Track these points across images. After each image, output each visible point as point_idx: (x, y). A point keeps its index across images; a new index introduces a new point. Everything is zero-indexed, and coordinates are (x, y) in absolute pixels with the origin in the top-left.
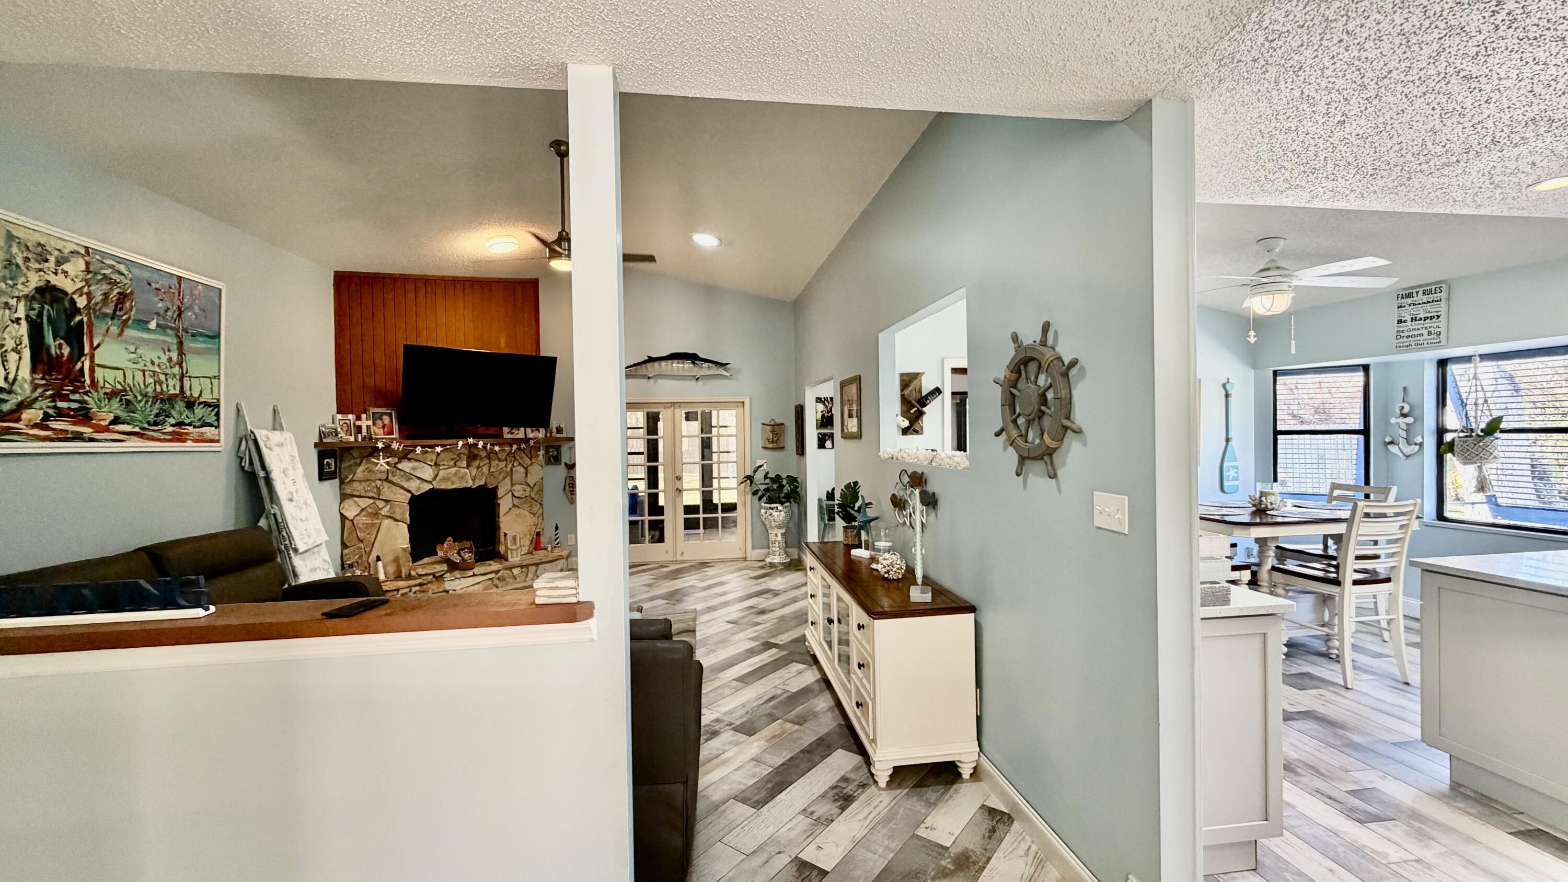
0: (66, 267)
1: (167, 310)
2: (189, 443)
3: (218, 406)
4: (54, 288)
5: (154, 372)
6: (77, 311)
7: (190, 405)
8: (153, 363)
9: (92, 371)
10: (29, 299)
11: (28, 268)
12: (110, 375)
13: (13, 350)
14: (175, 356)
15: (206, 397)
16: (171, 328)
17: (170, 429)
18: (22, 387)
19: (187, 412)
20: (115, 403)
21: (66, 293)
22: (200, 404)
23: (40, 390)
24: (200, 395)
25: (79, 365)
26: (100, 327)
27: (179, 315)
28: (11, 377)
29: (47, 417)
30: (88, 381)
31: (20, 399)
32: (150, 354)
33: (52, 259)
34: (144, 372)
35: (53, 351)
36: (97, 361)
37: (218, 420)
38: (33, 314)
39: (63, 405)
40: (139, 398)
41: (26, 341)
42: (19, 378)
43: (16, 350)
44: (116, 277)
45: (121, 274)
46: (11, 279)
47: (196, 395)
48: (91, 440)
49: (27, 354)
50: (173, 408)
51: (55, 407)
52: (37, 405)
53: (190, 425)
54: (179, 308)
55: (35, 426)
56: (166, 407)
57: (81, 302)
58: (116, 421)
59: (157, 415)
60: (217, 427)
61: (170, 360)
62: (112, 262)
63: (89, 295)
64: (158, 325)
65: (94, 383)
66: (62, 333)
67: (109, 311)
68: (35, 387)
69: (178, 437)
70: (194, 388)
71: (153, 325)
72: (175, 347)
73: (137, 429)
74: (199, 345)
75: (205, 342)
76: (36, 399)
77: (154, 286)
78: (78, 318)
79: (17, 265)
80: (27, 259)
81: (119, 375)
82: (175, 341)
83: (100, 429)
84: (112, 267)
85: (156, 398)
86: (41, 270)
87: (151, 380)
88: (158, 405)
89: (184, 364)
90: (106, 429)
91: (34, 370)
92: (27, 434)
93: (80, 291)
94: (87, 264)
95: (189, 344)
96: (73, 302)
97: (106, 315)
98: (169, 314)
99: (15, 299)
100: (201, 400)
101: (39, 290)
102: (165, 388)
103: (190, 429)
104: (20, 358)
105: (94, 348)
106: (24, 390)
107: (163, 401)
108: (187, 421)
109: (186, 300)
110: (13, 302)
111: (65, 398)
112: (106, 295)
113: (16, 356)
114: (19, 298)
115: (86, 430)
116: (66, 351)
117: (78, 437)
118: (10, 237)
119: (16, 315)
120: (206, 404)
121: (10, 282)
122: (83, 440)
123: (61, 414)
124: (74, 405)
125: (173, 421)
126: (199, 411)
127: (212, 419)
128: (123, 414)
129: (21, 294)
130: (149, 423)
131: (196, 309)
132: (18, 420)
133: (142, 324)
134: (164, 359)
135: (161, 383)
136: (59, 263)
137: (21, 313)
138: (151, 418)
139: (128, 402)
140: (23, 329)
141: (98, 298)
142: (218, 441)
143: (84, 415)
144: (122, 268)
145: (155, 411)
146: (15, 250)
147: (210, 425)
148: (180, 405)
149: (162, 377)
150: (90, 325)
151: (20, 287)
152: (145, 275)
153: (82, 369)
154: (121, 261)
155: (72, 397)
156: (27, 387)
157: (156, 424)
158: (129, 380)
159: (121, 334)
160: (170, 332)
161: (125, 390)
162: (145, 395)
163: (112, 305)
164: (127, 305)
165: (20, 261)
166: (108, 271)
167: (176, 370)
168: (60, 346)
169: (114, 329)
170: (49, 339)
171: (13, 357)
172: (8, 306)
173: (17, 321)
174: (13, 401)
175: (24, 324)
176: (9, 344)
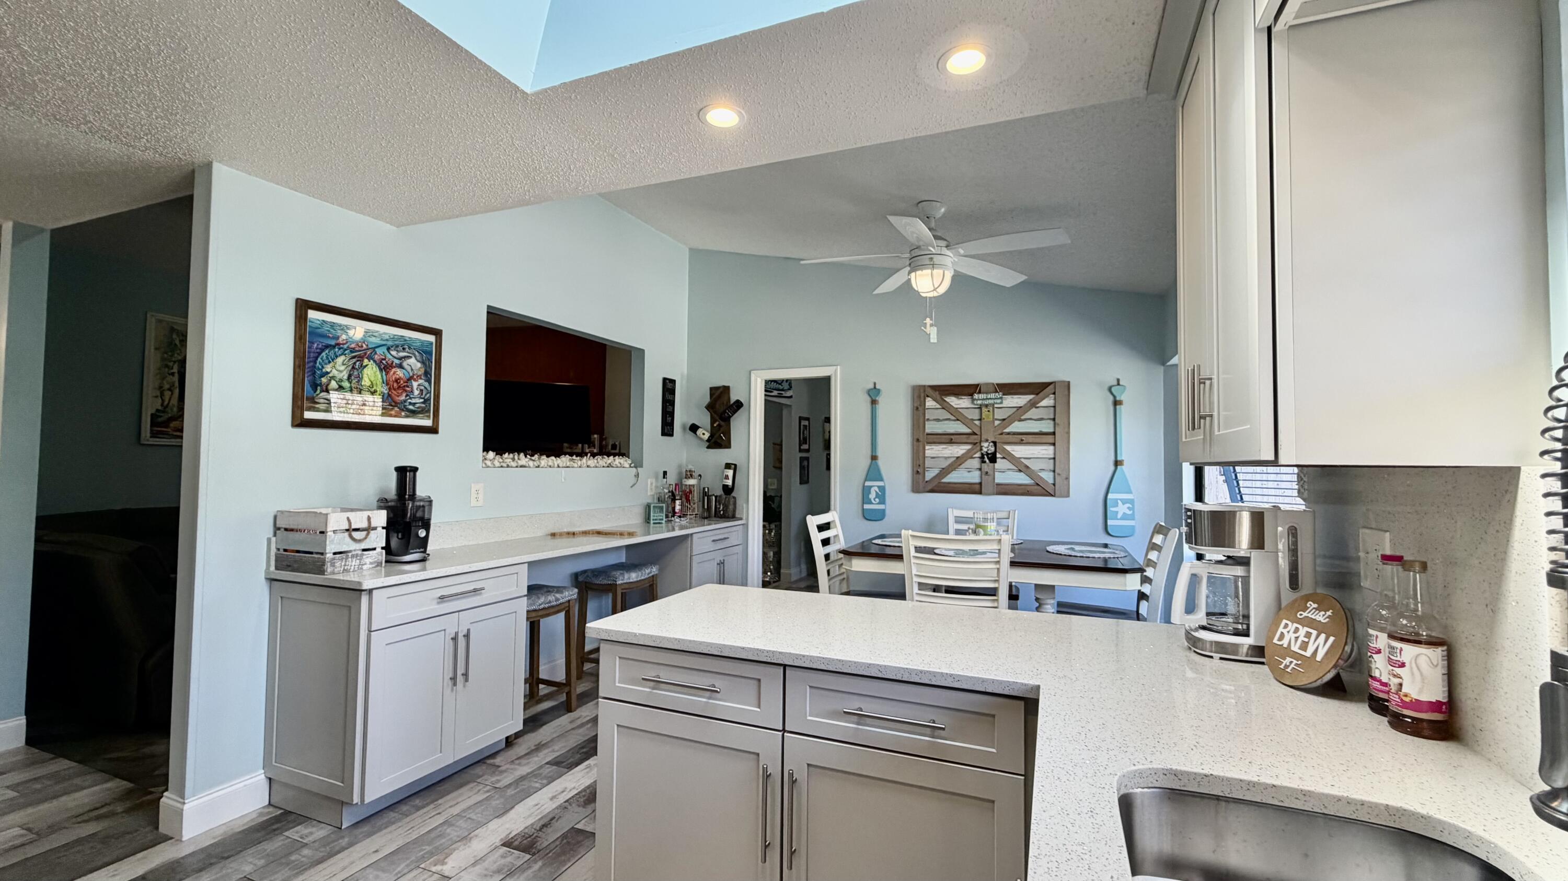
18: (172, 410)
28: (166, 403)
31: (170, 415)
41: (177, 384)
42: (171, 404)
43: (169, 389)
46: (171, 351)
79: (176, 344)
92: (172, 435)
99: (172, 363)
104: (172, 394)
110: (171, 364)
113: (170, 393)
114: (175, 362)
119: (172, 371)
129: (176, 359)
132: (167, 427)
137: (175, 370)
140: (176, 378)
146: (174, 336)
151: (176, 356)
156: (175, 409)
165: (177, 342)
171: (167, 394)
172: (167, 366)
173: (173, 374)
174: (165, 417)
175: (176, 375)
176: (166, 386)
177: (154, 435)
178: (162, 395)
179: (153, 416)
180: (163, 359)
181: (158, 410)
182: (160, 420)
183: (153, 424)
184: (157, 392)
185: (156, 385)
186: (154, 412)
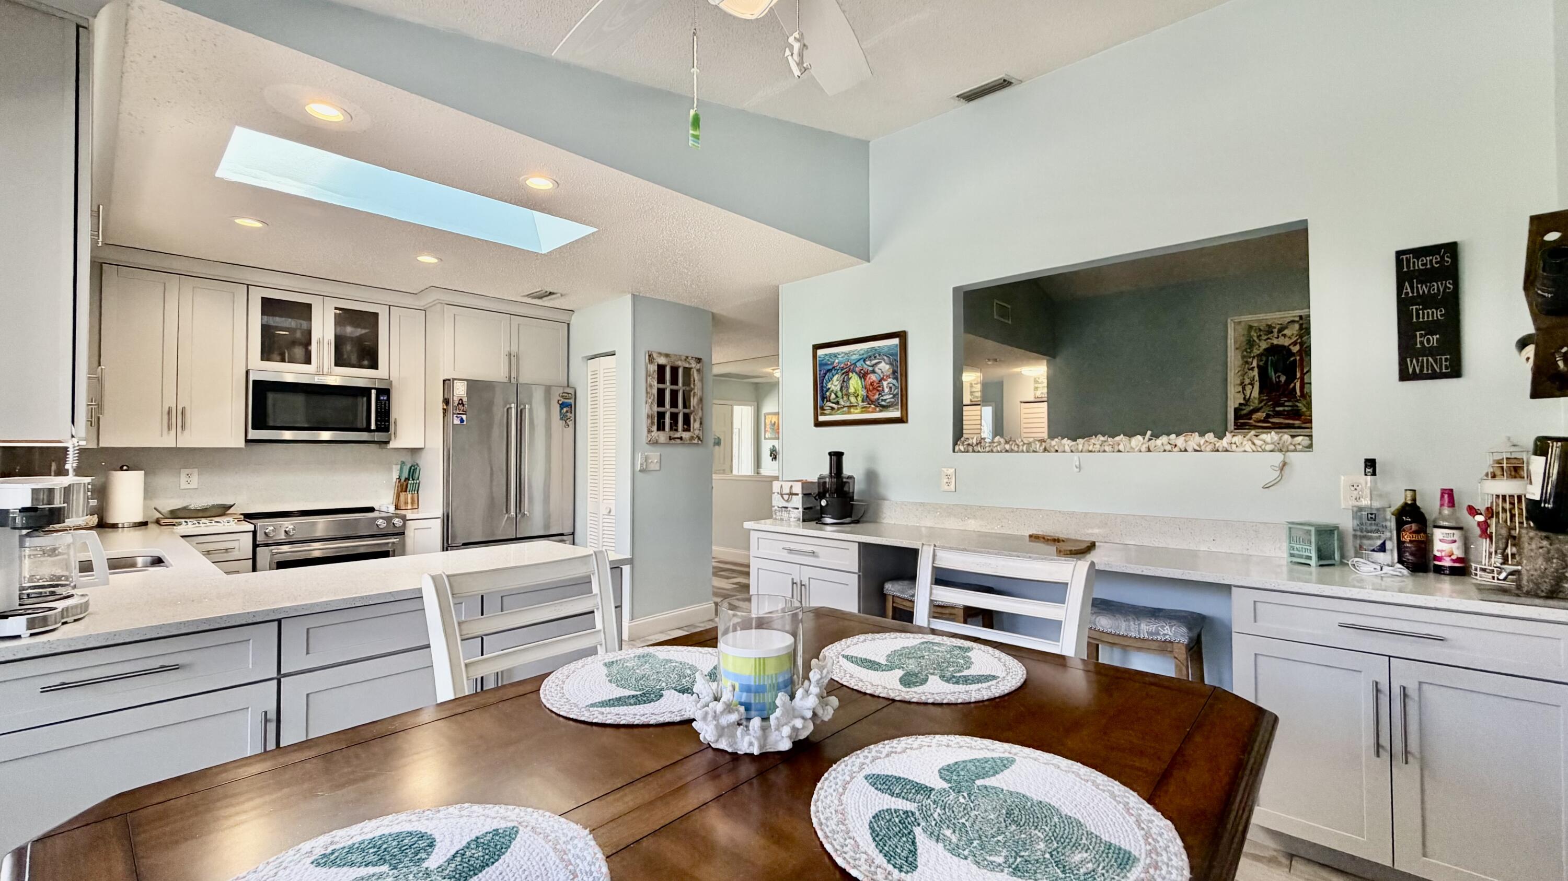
0: (1285, 332)
4: (1277, 346)
6: (1292, 355)
9: (1303, 387)
10: (1260, 356)
11: (1260, 340)
13: (1249, 384)
18: (1253, 402)
21: (1284, 347)
23: (1264, 402)
25: (1292, 385)
28: (1247, 397)
29: (1268, 416)
30: (1298, 393)
31: (1252, 408)
33: (1276, 330)
35: (1274, 380)
36: (1307, 381)
38: (1261, 363)
39: (1279, 409)
41: (1257, 378)
42: (1252, 397)
43: (1251, 384)
48: (1300, 428)
49: (1257, 384)
51: (1274, 411)
52: (1263, 410)
55: (1262, 421)
57: (1295, 349)
63: (1302, 343)
65: (1303, 395)
66: (1281, 370)
68: (1260, 402)
76: (1262, 407)
78: (1292, 359)
79: (1254, 341)
80: (1259, 337)
86: (1269, 338)
91: (1260, 393)
92: (1255, 425)
93: (1295, 344)
94: (1301, 325)
96: (1289, 350)
99: (1251, 358)
101: (1266, 350)
104: (1253, 387)
105: (1304, 374)
106: (1255, 403)
110: (1250, 360)
111: (1282, 405)
113: (1250, 387)
114: (1254, 357)
115: (1297, 422)
116: (1283, 379)
117: (1290, 426)
118: (1251, 327)
119: (1252, 366)
121: (1249, 350)
122: (1295, 428)
123: (1278, 414)
124: (1288, 408)
129: (1255, 355)
132: (1250, 419)
136: (1280, 331)
137: (1255, 364)
140: (1256, 373)
143: (1295, 414)
150: (1302, 360)
151: (1255, 351)
153: (1294, 387)
155: (1287, 404)
156: (1256, 401)
165: (1255, 338)
168: (1279, 377)
170: (1272, 374)
171: (1249, 388)
172: (1247, 362)
173: (1252, 369)
174: (1248, 409)
175: (1256, 370)
176: (1247, 381)
177: (1239, 426)
178: (1244, 389)
179: (1236, 410)
180: (1243, 357)
181: (1241, 404)
182: (1244, 412)
184: (1240, 389)
185: (1238, 382)
186: (1237, 406)
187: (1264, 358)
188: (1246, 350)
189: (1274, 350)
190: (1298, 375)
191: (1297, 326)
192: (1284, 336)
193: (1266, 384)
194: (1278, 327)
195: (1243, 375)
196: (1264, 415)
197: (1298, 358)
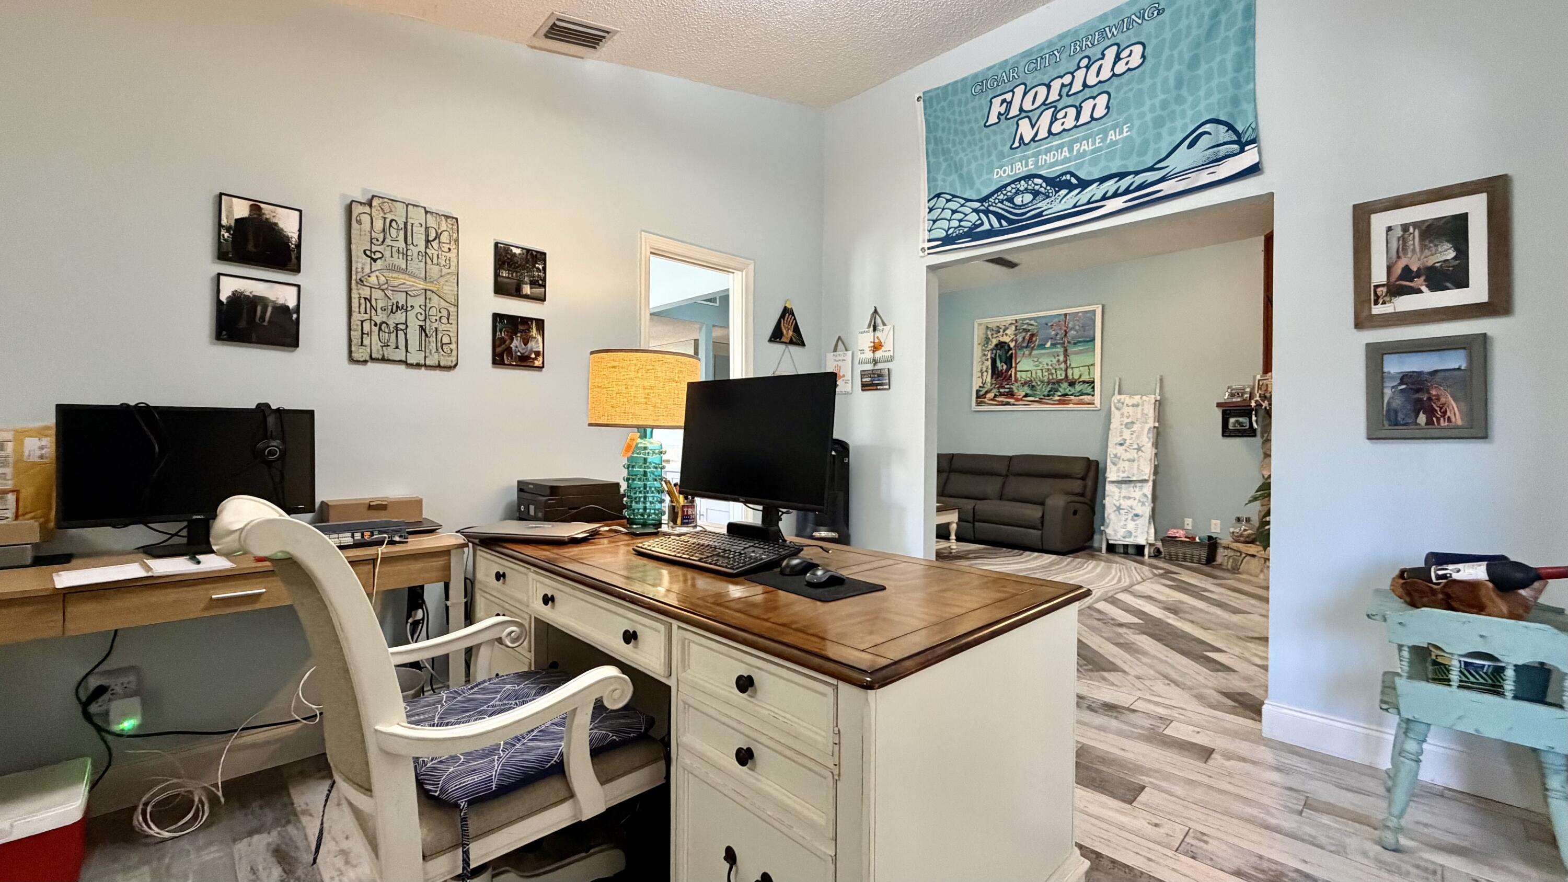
0: (1006, 332)
1: (1057, 335)
2: (1071, 405)
3: (1093, 382)
5: (1048, 369)
6: (1011, 349)
7: (1072, 384)
8: (1047, 364)
9: (1016, 374)
10: (992, 350)
12: (1024, 375)
14: (1062, 358)
15: (1085, 377)
16: (1059, 344)
17: (1058, 398)
19: (1070, 388)
20: (1026, 388)
21: (1005, 343)
22: (1079, 382)
24: (1080, 377)
25: (1010, 372)
26: (1020, 353)
27: (1065, 335)
29: (996, 396)
32: (1045, 361)
33: (1001, 331)
34: (1042, 370)
35: (1000, 368)
36: (1018, 369)
37: (1094, 391)
38: (993, 356)
39: (1002, 390)
40: (1039, 383)
41: (990, 367)
44: (1030, 328)
45: (1031, 325)
47: (1076, 377)
48: (1014, 405)
49: (990, 371)
50: (1060, 386)
53: (1072, 395)
54: (1065, 331)
55: (992, 400)
56: (1056, 386)
57: (1012, 345)
58: (1026, 395)
59: (1049, 391)
60: (1093, 395)
61: (1058, 361)
62: (1027, 321)
63: (1016, 341)
64: (1052, 344)
65: (1016, 381)
66: (1004, 360)
67: (1025, 345)
68: (992, 384)
69: (1061, 402)
70: (1074, 374)
71: (1048, 345)
72: (1062, 353)
73: (1037, 399)
74: (1080, 348)
75: (1083, 346)
77: (1049, 324)
78: (1010, 352)
81: (1029, 374)
82: (1062, 350)
83: (1017, 400)
84: (1027, 323)
85: (1048, 383)
87: (1046, 374)
88: (1050, 386)
89: (1068, 362)
90: (1021, 400)
91: (992, 378)
92: (988, 403)
93: (1012, 340)
94: (1016, 327)
95: (1071, 349)
96: (1009, 346)
97: (1024, 347)
98: (1058, 336)
100: (1081, 380)
101: (996, 345)
102: (1055, 377)
103: (1072, 397)
105: (1016, 364)
106: (988, 386)
107: (1054, 383)
108: (1070, 393)
109: (1070, 325)
110: (986, 353)
111: (1004, 387)
112: (1024, 338)
115: (1012, 401)
116: (1005, 367)
117: (1008, 404)
118: (987, 328)
120: (1084, 382)
122: (1010, 405)
123: (1001, 394)
124: (1007, 390)
125: (1059, 394)
126: (1078, 387)
127: (1089, 390)
128: (1028, 392)
130: (1044, 396)
131: (1077, 328)
132: (985, 398)
133: (1042, 346)
134: (1055, 361)
135: (1052, 374)
136: (1004, 331)
137: (989, 357)
138: (1046, 393)
139: (1033, 386)
140: (989, 363)
141: (1020, 339)
142: (1093, 404)
143: (1011, 394)
144: (1032, 322)
145: (1048, 389)
146: (989, 333)
147: (1088, 394)
148: (1065, 385)
149: (1053, 371)
150: (1016, 353)
152: (1044, 321)
153: (1011, 375)
154: (1030, 319)
156: (989, 385)
157: (1048, 396)
158: (1034, 376)
159: (1030, 354)
160: (1059, 346)
161: (1031, 381)
162: (1042, 382)
163: (1026, 341)
164: (1034, 339)
165: (990, 336)
166: (1025, 327)
167: (1063, 366)
168: (1002, 366)
169: (1027, 352)
170: (999, 364)
171: (985, 374)
172: (985, 355)
173: (987, 360)
174: (984, 390)
175: (990, 360)
176: (984, 369)
177: (978, 404)
178: (982, 375)
179: (978, 391)
180: (983, 350)
181: (980, 387)
182: (981, 393)
183: (978, 397)
184: (980, 375)
185: (979, 369)
186: (978, 388)
187: (994, 352)
188: (984, 345)
189: (1001, 345)
190: (1014, 365)
191: (1013, 328)
192: (1006, 334)
193: (995, 372)
194: (1003, 327)
195: (982, 364)
196: (993, 395)
197: (1014, 351)
